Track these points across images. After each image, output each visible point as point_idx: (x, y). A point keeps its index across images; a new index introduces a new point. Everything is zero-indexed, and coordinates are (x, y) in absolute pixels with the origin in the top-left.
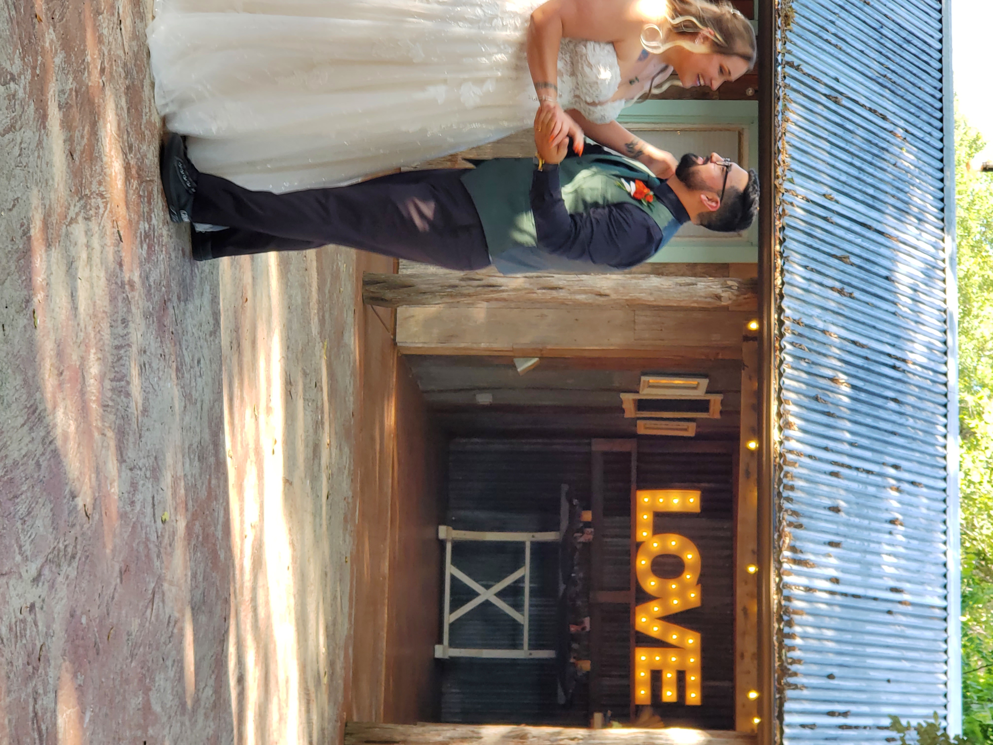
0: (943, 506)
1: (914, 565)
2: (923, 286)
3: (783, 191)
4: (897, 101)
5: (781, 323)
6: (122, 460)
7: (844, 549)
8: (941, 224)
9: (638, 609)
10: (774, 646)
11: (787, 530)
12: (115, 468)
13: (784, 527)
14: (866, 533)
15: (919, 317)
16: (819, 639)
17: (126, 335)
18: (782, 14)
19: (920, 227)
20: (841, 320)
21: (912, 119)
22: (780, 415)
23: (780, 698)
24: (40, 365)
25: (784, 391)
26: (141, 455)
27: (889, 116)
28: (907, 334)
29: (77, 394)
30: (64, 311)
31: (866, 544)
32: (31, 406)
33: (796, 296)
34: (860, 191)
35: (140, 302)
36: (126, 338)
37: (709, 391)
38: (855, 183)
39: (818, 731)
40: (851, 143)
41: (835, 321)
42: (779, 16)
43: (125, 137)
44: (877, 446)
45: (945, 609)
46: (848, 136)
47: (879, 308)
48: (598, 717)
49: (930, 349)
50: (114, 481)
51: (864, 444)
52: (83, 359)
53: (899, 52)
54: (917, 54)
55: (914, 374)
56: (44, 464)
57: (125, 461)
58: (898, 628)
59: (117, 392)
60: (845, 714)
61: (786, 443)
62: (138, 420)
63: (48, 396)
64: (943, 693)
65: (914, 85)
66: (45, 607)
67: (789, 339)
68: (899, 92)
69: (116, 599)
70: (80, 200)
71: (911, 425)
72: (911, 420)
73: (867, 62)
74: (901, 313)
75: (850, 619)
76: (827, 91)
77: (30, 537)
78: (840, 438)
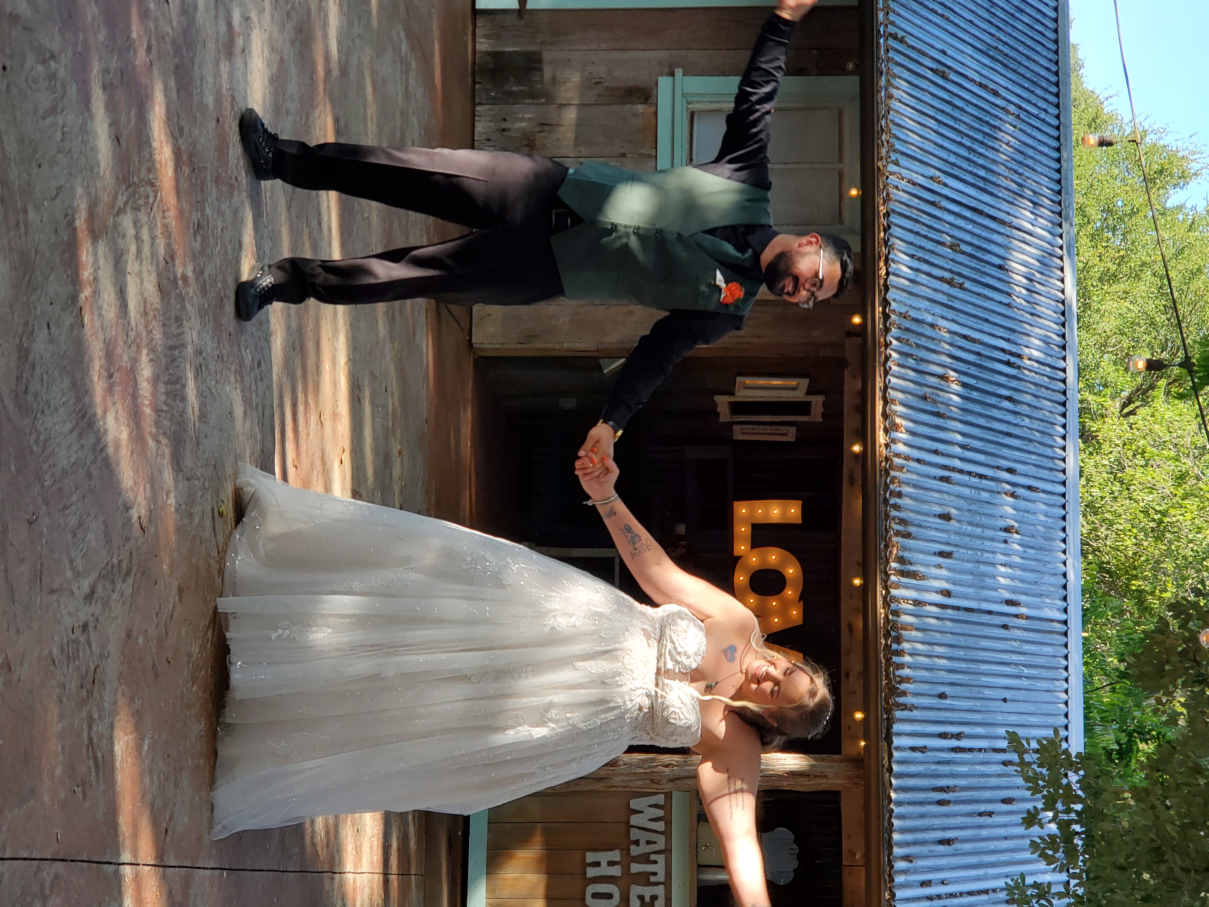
0: (1062, 512)
1: (1031, 576)
2: (1038, 276)
3: (887, 174)
4: (1009, 76)
5: (886, 317)
6: (178, 469)
7: (956, 559)
8: (1057, 208)
10: (881, 663)
11: (895, 539)
12: (171, 478)
13: (891, 537)
14: (979, 542)
15: (1034, 308)
16: (929, 656)
17: (180, 335)
19: (1035, 211)
20: (951, 314)
21: (1025, 94)
22: (885, 416)
23: (888, 719)
24: (88, 366)
25: (889, 390)
26: (199, 464)
27: (1001, 91)
28: (1022, 327)
29: (129, 398)
30: (113, 309)
31: (979, 553)
32: (80, 411)
33: (902, 287)
34: (971, 173)
35: (195, 299)
37: (810, 392)
38: (965, 165)
39: (929, 754)
40: (960, 120)
41: (944, 314)
43: (175, 120)
44: (991, 448)
45: (1065, 622)
46: (957, 114)
47: (992, 300)
49: (1047, 343)
50: (170, 491)
51: (976, 447)
52: (135, 361)
53: (1011, 22)
54: (1030, 23)
55: (1030, 370)
56: (95, 473)
58: (1014, 643)
59: (171, 396)
60: (958, 736)
61: (893, 446)
62: (195, 426)
63: (98, 400)
64: (1065, 712)
65: (1027, 57)
66: (98, 626)
67: (895, 335)
68: (1012, 66)
69: (174, 618)
70: (127, 188)
71: (1027, 425)
72: (1027, 420)
73: (977, 33)
74: (1016, 305)
75: (963, 635)
76: (933, 65)
77: (82, 550)
78: (950, 440)
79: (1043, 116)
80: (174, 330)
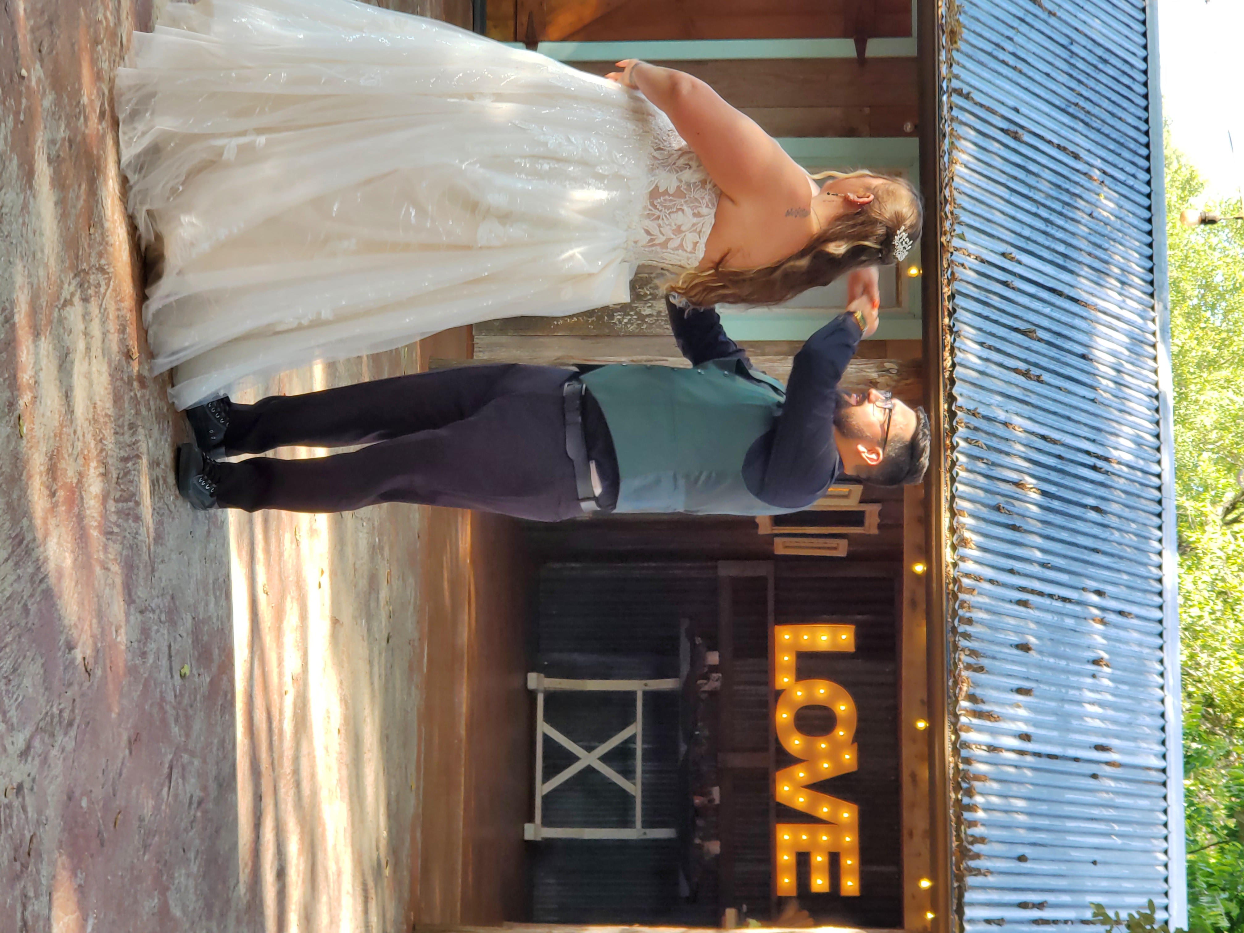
1: (1124, 716)
2: (1128, 366)
3: (952, 250)
4: (1092, 136)
5: (952, 415)
6: (130, 600)
7: (1036, 697)
8: (1149, 289)
9: (779, 775)
10: (951, 820)
11: (965, 674)
12: (122, 611)
13: (960, 671)
14: (1063, 677)
15: (1124, 404)
16: (1006, 812)
17: (134, 444)
18: (947, 30)
19: (1123, 292)
20: (1027, 410)
21: (1111, 158)
22: (953, 530)
23: (959, 887)
24: (27, 484)
25: (957, 500)
26: (154, 593)
27: (1083, 154)
28: (1109, 426)
29: (74, 519)
30: (57, 416)
31: (1064, 690)
32: (17, 536)
33: (972, 380)
34: (1048, 248)
35: (152, 403)
36: (135, 447)
37: (863, 500)
38: (1041, 239)
39: (1007, 927)
40: (1036, 188)
41: (1018, 411)
42: (943, 32)
44: (1076, 567)
45: (1164, 771)
46: (1031, 180)
47: (1075, 394)
48: (730, 913)
49: (1139, 445)
50: (121, 627)
51: (1058, 565)
52: (81, 475)
53: (1093, 74)
54: (1116, 76)
55: (1119, 476)
56: (33, 608)
57: (133, 602)
58: (1103, 795)
59: (123, 516)
60: (1040, 906)
61: (961, 564)
62: (149, 549)
63: (38, 522)
64: (1163, 877)
65: (1113, 114)
66: (35, 787)
67: (962, 435)
68: (1095, 125)
69: (124, 776)
70: (76, 275)
71: (1117, 539)
72: (1117, 534)
73: (1054, 87)
74: (1102, 400)
75: (1045, 786)
76: (1004, 125)
77: (16, 700)
78: (1028, 557)
79: (1131, 181)
80: (127, 438)
